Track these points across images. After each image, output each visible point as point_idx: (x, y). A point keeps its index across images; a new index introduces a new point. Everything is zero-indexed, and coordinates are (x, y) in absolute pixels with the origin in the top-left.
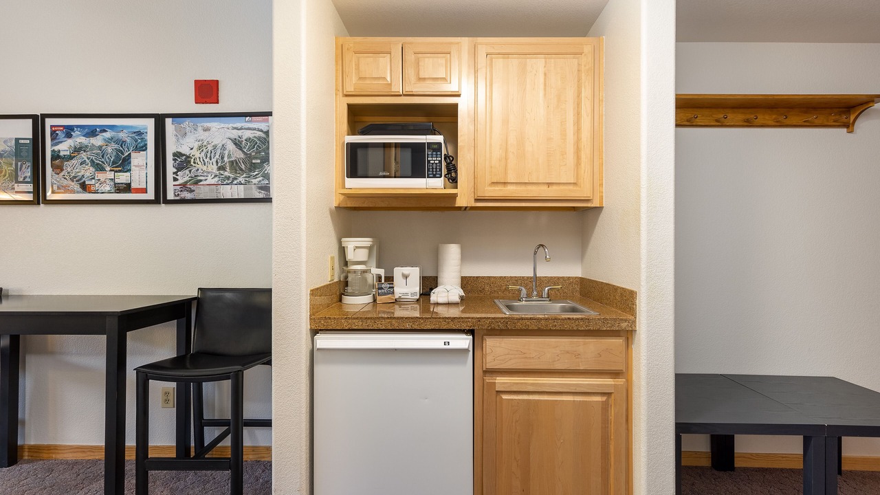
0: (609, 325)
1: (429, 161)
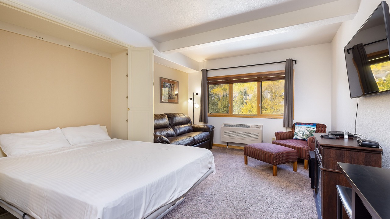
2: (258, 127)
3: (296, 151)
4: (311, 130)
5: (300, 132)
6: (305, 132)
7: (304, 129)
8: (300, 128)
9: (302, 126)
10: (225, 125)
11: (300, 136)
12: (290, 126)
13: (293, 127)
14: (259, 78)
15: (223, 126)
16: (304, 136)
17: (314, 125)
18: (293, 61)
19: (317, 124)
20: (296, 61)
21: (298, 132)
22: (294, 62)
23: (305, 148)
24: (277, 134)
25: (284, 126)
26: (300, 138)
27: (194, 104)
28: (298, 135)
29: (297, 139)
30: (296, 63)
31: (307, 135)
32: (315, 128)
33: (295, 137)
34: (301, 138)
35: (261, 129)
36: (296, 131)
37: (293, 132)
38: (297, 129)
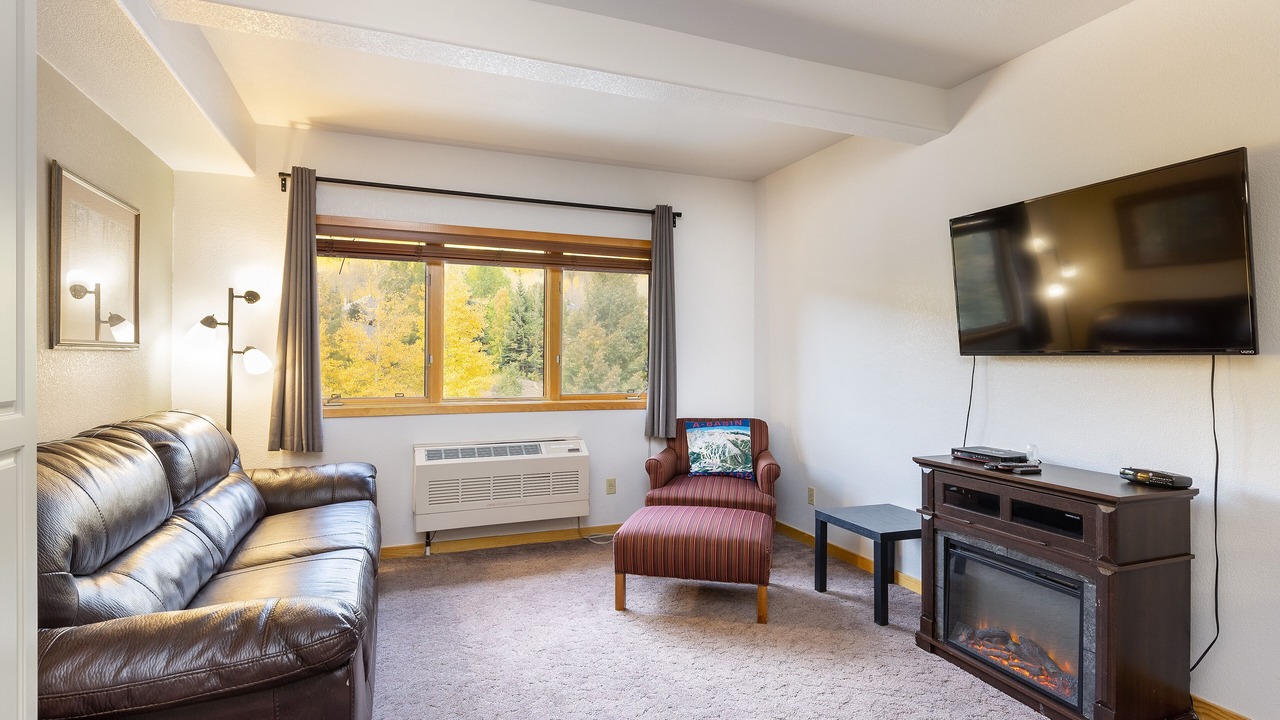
4: (742, 441)
6: (727, 450)
7: (721, 437)
8: (707, 438)
9: (708, 431)
10: (432, 455)
11: (714, 464)
15: (421, 459)
16: (726, 462)
17: (743, 422)
21: (705, 452)
26: (715, 470)
27: (231, 352)
28: (708, 460)
31: (734, 458)
32: (749, 433)
34: (720, 469)
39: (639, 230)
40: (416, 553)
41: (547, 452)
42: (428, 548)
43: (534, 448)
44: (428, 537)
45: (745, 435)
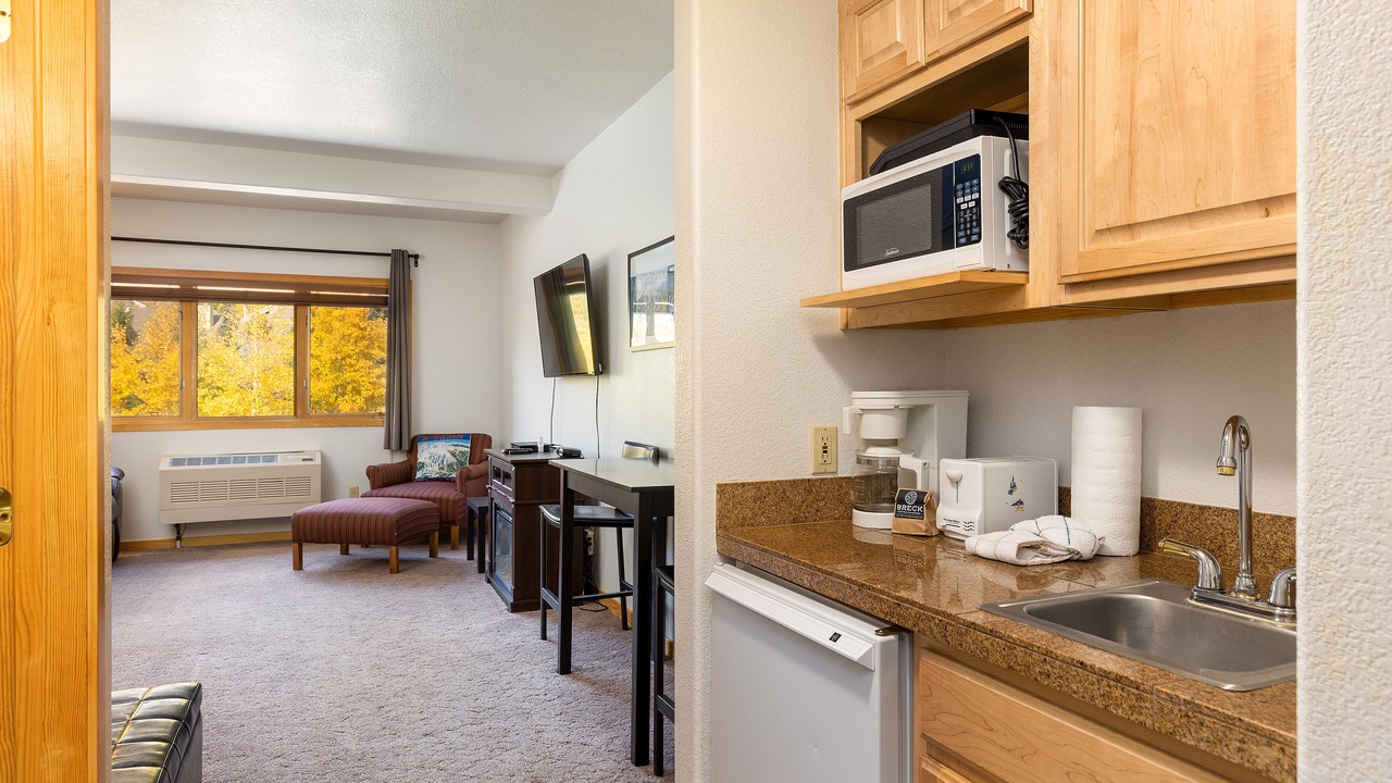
0: (1206, 734)
1: (958, 206)
2: (307, 457)
3: (436, 505)
5: (434, 459)
8: (432, 450)
10: (176, 462)
11: (432, 470)
12: (406, 446)
13: (412, 450)
14: (303, 296)
17: (465, 437)
18: (410, 256)
19: (473, 435)
20: (416, 257)
21: (428, 461)
22: (412, 260)
23: (451, 497)
24: (373, 473)
25: (388, 446)
29: (427, 480)
30: (416, 262)
31: (450, 466)
33: (419, 475)
35: (318, 461)
36: (421, 459)
37: (413, 461)
38: (425, 453)
39: (379, 270)
40: (168, 545)
41: (280, 462)
42: (178, 542)
43: (271, 458)
44: (179, 529)
45: (465, 446)
